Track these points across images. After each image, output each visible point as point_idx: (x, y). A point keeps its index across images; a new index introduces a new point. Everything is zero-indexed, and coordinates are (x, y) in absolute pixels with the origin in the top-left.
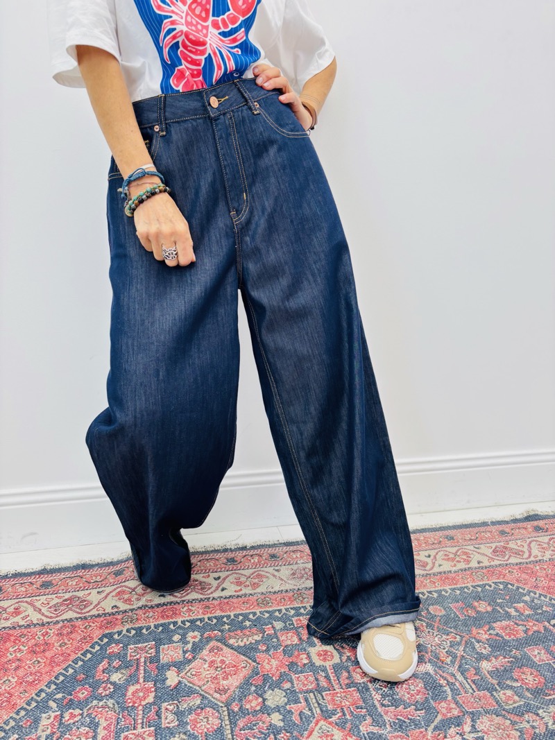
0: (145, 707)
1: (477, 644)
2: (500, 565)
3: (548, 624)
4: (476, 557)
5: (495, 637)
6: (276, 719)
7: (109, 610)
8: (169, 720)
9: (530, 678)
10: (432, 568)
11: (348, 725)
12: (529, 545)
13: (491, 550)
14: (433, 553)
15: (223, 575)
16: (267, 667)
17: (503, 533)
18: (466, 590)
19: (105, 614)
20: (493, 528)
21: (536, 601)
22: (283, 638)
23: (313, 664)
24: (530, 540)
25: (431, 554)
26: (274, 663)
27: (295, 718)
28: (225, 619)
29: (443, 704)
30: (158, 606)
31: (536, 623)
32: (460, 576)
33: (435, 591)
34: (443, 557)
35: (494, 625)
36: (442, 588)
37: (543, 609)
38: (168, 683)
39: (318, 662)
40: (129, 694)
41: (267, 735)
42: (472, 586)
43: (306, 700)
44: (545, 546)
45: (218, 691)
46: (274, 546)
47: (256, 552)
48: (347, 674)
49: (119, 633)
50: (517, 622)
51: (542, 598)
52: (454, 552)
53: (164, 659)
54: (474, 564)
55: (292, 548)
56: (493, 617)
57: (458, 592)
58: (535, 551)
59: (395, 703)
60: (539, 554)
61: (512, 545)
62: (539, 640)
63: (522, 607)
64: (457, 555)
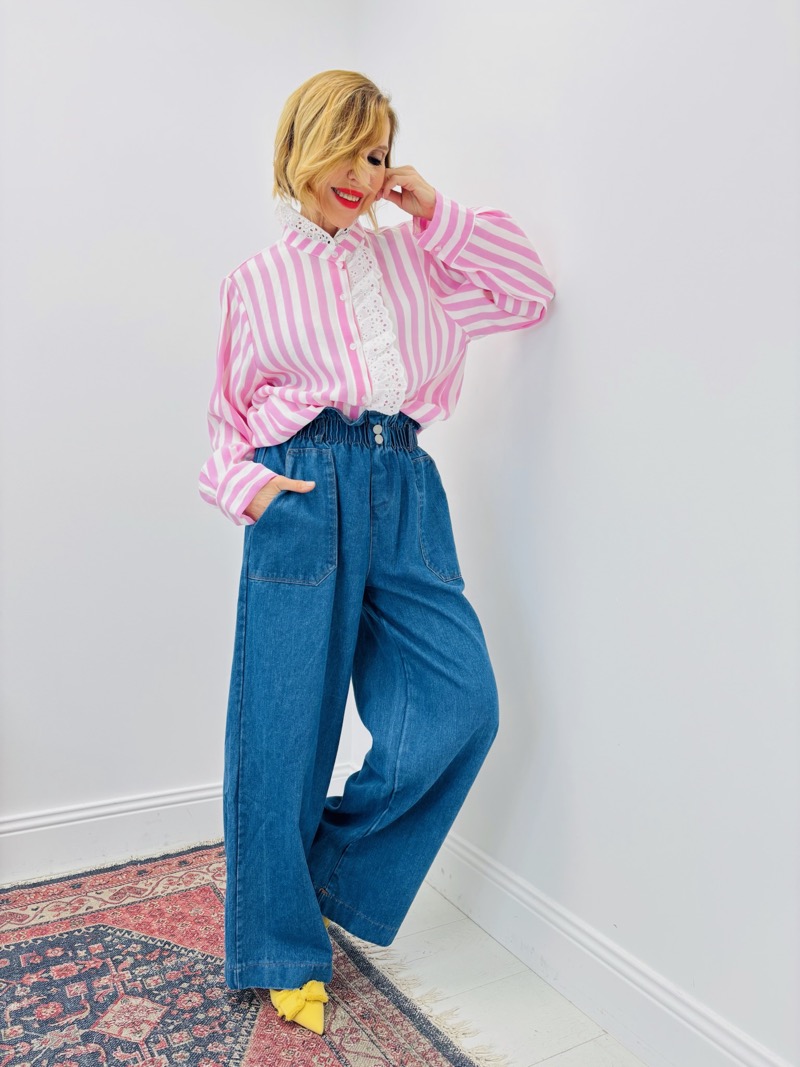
1: (19, 989)
2: (109, 908)
3: (110, 960)
4: (90, 903)
5: (41, 980)
9: (49, 1011)
10: (30, 921)
12: (157, 884)
13: (113, 894)
14: (44, 904)
17: (140, 873)
18: (50, 939)
20: (133, 869)
21: (116, 941)
24: (164, 877)
25: (41, 906)
31: (98, 960)
32: (55, 926)
33: (15, 945)
34: (52, 908)
35: (53, 968)
36: (24, 940)
37: (116, 948)
42: (60, 934)
44: (175, 880)
50: (80, 962)
51: (126, 935)
54: (82, 911)
56: (56, 961)
57: (39, 942)
58: (159, 889)
61: (141, 885)
62: (87, 976)
63: (97, 948)
64: (69, 904)
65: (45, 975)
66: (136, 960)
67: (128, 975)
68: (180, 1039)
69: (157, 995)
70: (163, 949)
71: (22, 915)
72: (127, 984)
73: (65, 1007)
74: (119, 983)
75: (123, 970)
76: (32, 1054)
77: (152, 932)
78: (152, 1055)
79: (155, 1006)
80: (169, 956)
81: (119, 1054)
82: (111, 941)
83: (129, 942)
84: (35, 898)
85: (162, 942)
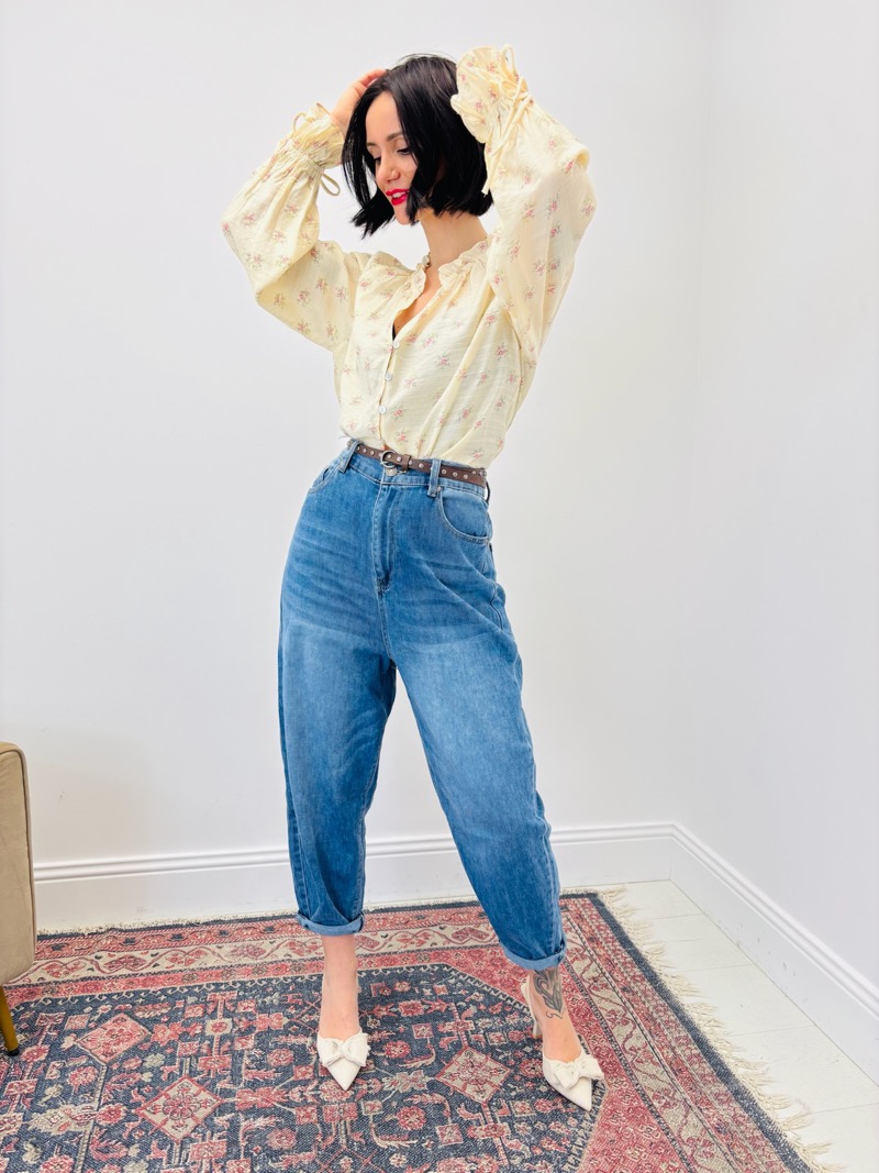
0: (35, 1064)
1: (370, 1020)
2: (452, 947)
5: (390, 1014)
6: (147, 1077)
7: (34, 981)
8: (53, 1073)
9: (397, 1050)
10: (380, 949)
11: (208, 1082)
13: (455, 932)
14: (393, 933)
15: (161, 951)
16: (160, 1035)
18: (398, 971)
19: (29, 985)
21: (459, 985)
22: (190, 1011)
23: (203, 1034)
25: (388, 935)
26: (169, 1032)
27: (164, 1077)
28: (142, 994)
29: (303, 1069)
30: (83, 979)
31: (443, 1003)
32: (403, 957)
33: (365, 972)
34: (400, 938)
35: (401, 1003)
38: (63, 1046)
39: (209, 1032)
40: (25, 1053)
41: (133, 1088)
42: (407, 967)
43: (181, 1063)
45: (105, 1054)
46: (230, 922)
47: (208, 928)
48: (229, 1043)
49: (36, 1002)
50: (425, 1001)
51: (469, 981)
53: (68, 1026)
54: (427, 946)
55: (247, 925)
56: (405, 996)
57: (389, 972)
59: (261, 1065)
61: (482, 928)
62: (433, 1018)
63: (441, 988)
64: (415, 936)
65: (394, 1010)
66: (479, 1010)
67: (473, 1025)
68: (522, 1109)
69: (499, 1054)
70: (505, 1004)
71: (374, 941)
72: (471, 1036)
73: (411, 1047)
74: (463, 1033)
75: (466, 1019)
76: (382, 1094)
77: (494, 982)
78: (495, 1121)
79: (498, 1066)
80: (511, 1013)
81: (462, 1111)
82: (455, 984)
83: (472, 989)
84: (384, 925)
85: (504, 996)
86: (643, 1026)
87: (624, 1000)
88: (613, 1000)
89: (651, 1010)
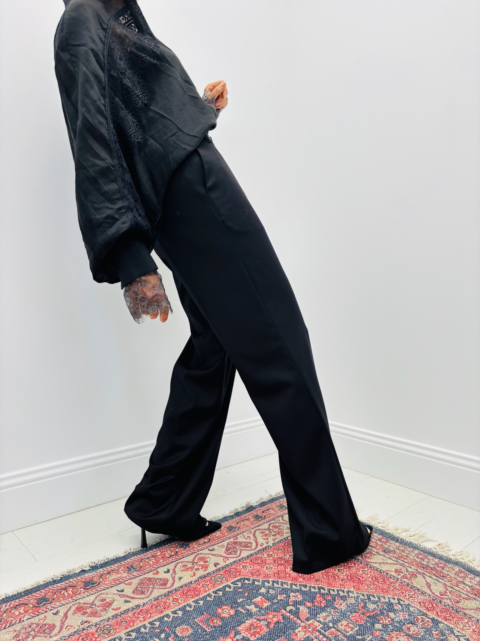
2: (234, 562)
3: (285, 612)
4: (212, 560)
10: (173, 584)
12: (254, 536)
13: (224, 549)
14: (171, 567)
17: (230, 528)
18: (208, 599)
24: (254, 530)
25: (170, 568)
31: (274, 614)
32: (201, 585)
33: (180, 610)
34: (182, 569)
35: (240, 628)
36: (185, 604)
37: (279, 598)
42: (213, 592)
44: (267, 532)
50: (259, 617)
51: (275, 585)
52: (191, 560)
54: (212, 568)
56: (238, 619)
57: (201, 602)
58: (260, 540)
60: (264, 542)
61: (240, 539)
62: (280, 631)
63: (260, 601)
65: (239, 637)
66: (309, 608)
67: (316, 624)
70: (323, 594)
71: (160, 579)
72: (326, 633)
74: (317, 633)
75: (307, 620)
80: (335, 601)
82: (268, 593)
84: (157, 561)
85: (314, 588)
86: (426, 574)
87: (394, 559)
88: (387, 561)
89: (417, 560)
